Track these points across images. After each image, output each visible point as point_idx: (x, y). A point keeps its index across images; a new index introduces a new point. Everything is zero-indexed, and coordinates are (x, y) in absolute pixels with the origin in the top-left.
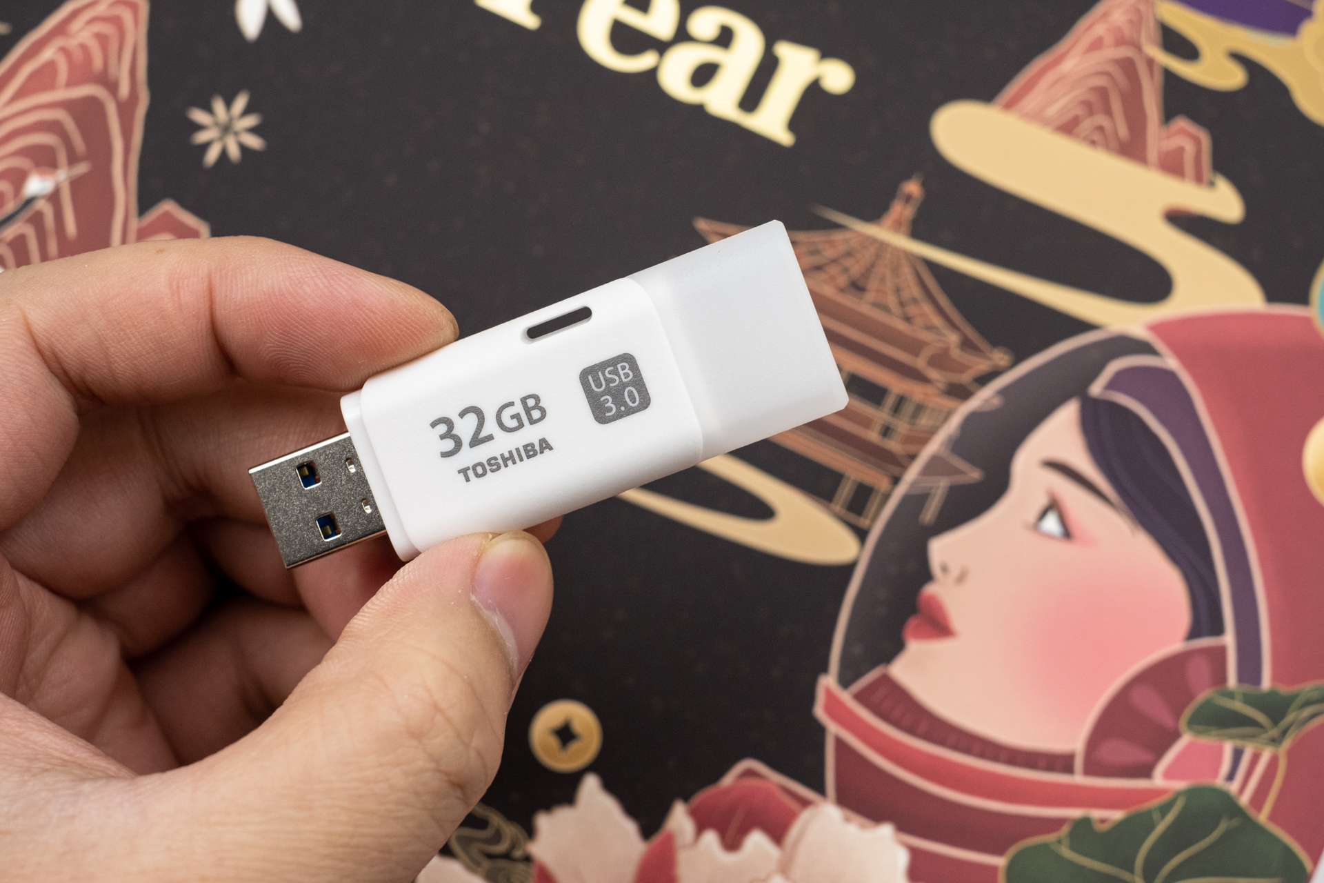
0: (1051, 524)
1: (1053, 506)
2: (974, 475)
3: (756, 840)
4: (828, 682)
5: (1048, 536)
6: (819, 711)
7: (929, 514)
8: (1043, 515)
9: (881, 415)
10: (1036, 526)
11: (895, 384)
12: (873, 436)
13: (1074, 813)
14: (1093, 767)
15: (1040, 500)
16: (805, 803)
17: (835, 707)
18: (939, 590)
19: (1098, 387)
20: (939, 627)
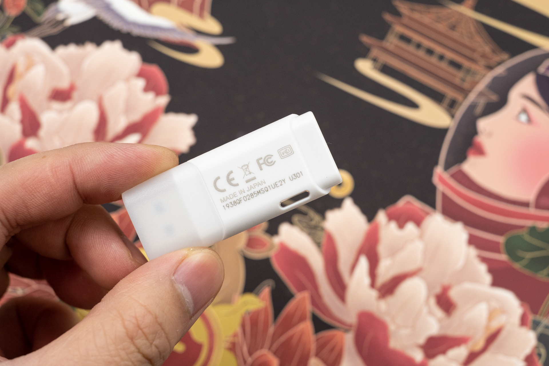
0: (523, 118)
1: (524, 111)
2: (494, 98)
3: (410, 227)
4: (439, 170)
5: (522, 123)
6: (436, 180)
7: (479, 110)
8: (520, 113)
9: (460, 74)
10: (517, 117)
11: (466, 63)
12: (457, 81)
13: (529, 223)
14: (538, 206)
15: (519, 108)
16: (428, 214)
17: (441, 179)
18: (482, 139)
19: (542, 69)
20: (480, 152)
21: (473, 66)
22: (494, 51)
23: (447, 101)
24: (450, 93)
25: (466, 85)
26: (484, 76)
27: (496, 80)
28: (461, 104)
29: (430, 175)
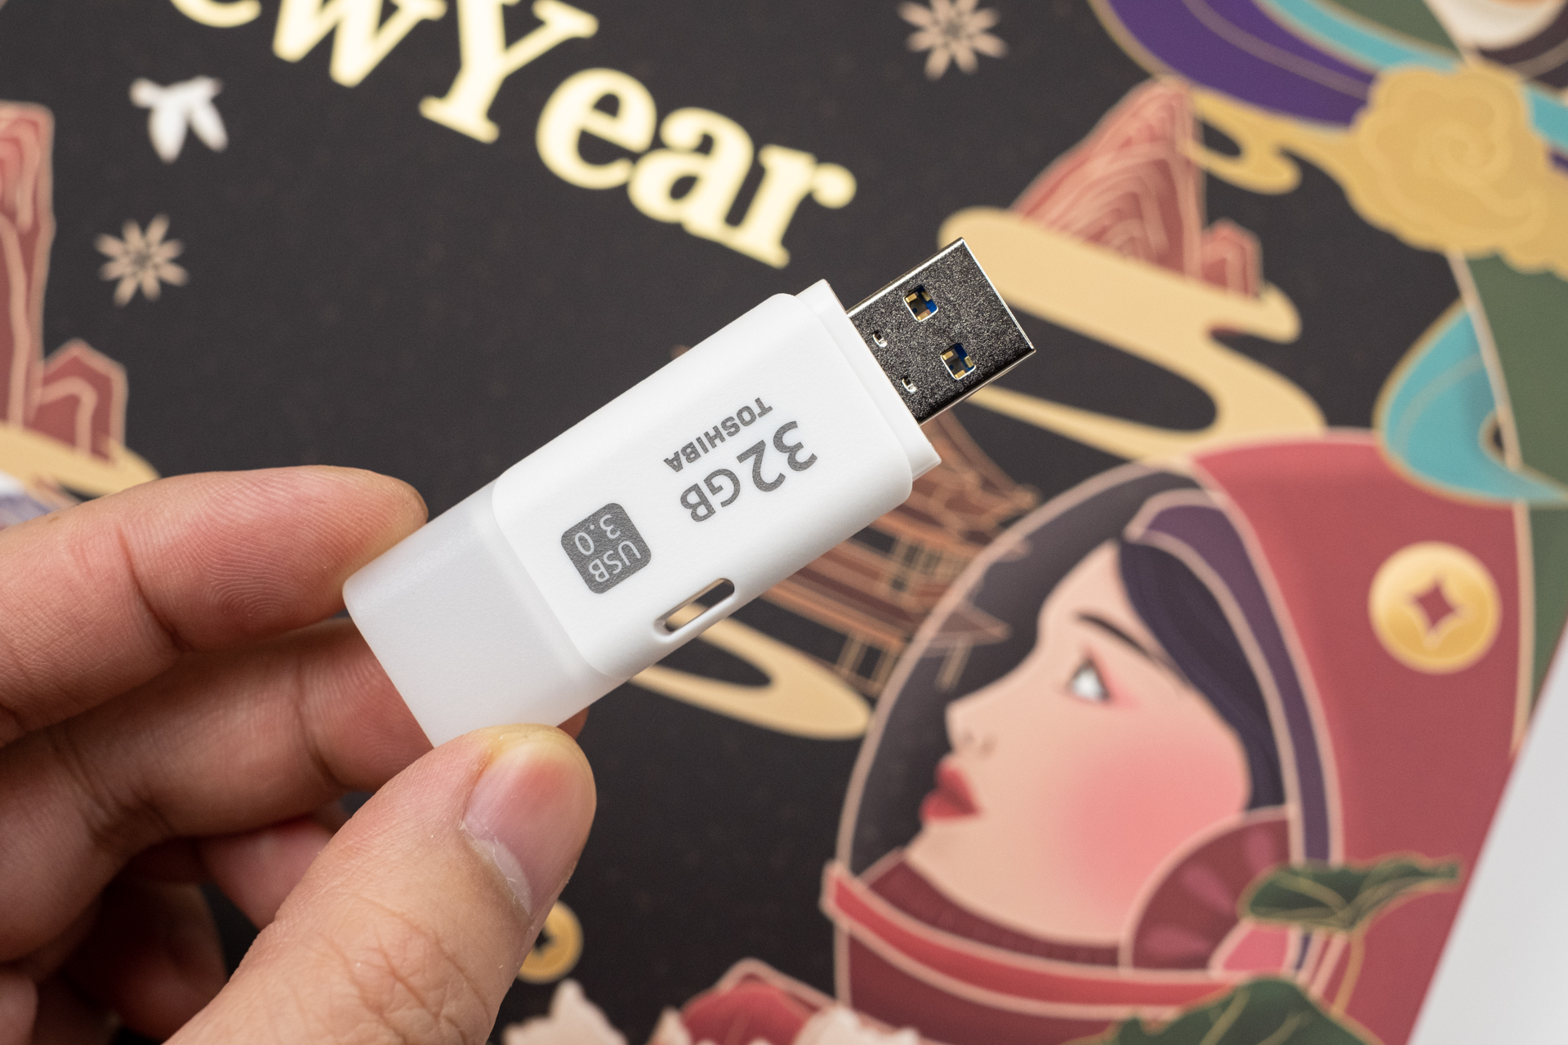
0: (1087, 685)
1: (1090, 664)
2: (996, 631)
4: (837, 871)
5: (1084, 700)
6: (829, 904)
7: (949, 676)
8: (1077, 674)
9: (890, 567)
10: (1069, 687)
11: (906, 531)
12: (882, 590)
13: (1120, 1012)
14: (1143, 958)
15: (1074, 659)
16: (813, 1009)
17: (847, 900)
18: (962, 763)
19: (1136, 529)
20: (961, 805)
21: (930, 539)
22: (987, 485)
23: (852, 654)
24: (862, 629)
25: (908, 600)
26: (964, 565)
27: (995, 572)
28: (897, 660)
29: (814, 888)
